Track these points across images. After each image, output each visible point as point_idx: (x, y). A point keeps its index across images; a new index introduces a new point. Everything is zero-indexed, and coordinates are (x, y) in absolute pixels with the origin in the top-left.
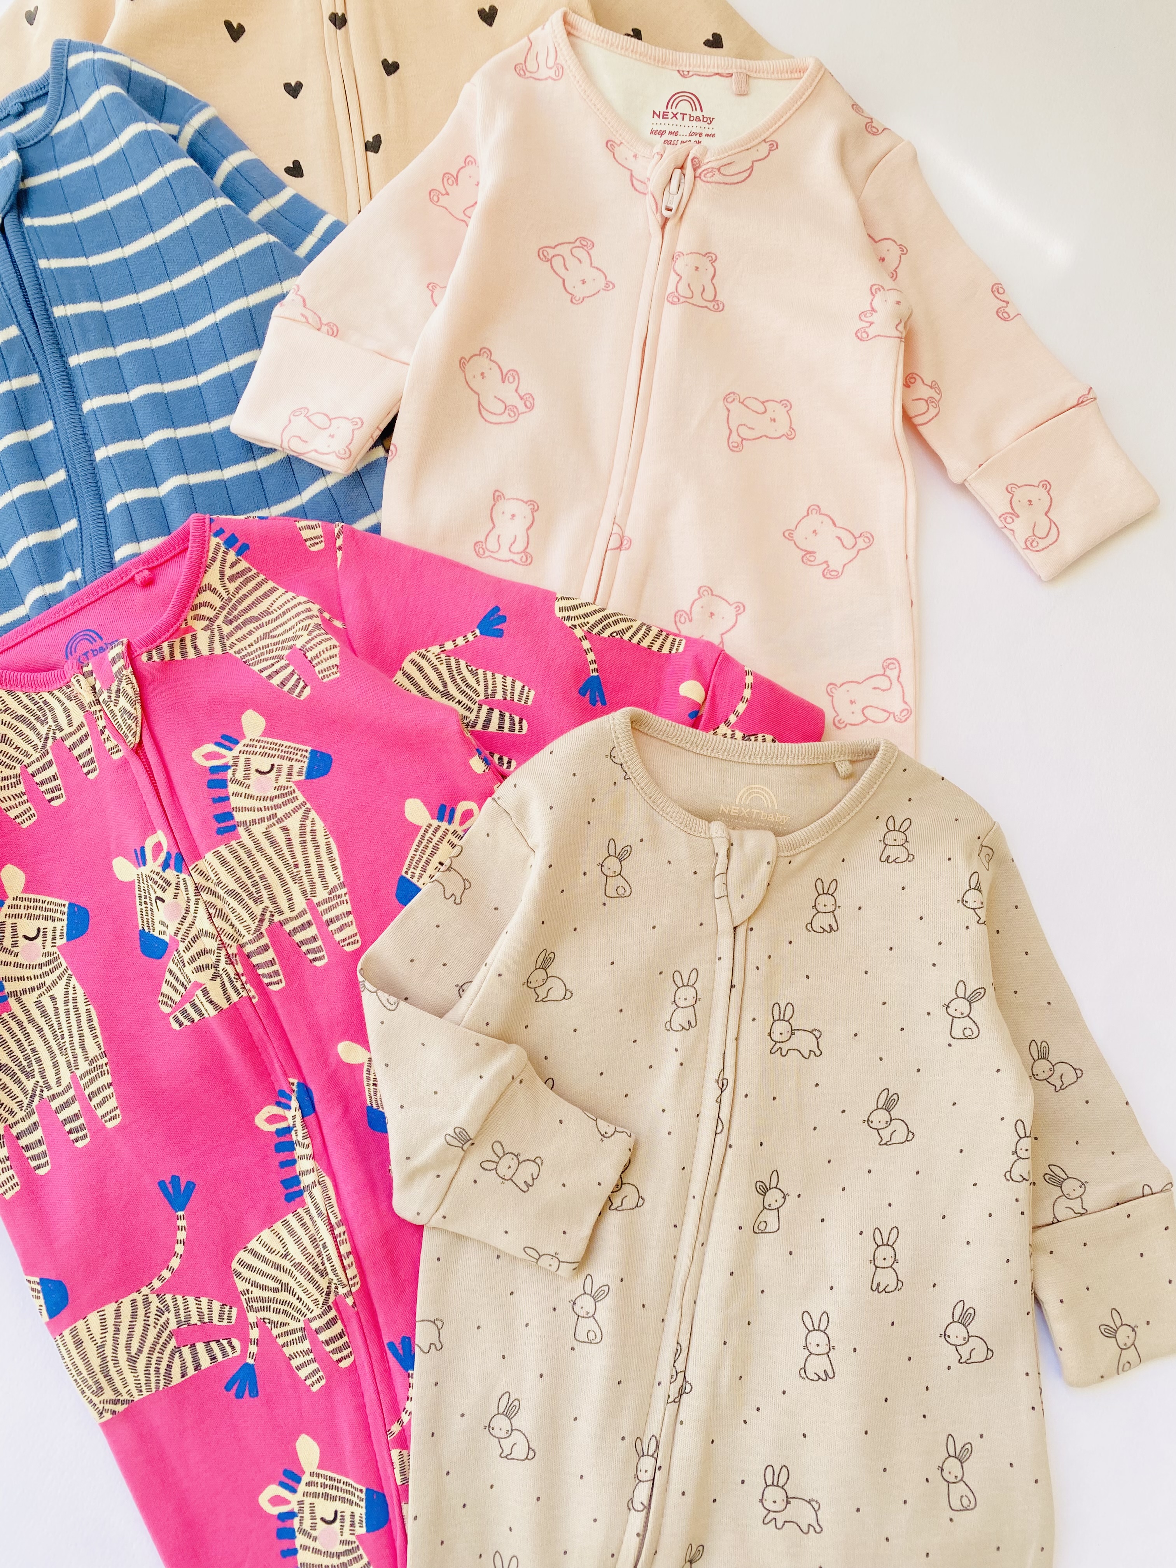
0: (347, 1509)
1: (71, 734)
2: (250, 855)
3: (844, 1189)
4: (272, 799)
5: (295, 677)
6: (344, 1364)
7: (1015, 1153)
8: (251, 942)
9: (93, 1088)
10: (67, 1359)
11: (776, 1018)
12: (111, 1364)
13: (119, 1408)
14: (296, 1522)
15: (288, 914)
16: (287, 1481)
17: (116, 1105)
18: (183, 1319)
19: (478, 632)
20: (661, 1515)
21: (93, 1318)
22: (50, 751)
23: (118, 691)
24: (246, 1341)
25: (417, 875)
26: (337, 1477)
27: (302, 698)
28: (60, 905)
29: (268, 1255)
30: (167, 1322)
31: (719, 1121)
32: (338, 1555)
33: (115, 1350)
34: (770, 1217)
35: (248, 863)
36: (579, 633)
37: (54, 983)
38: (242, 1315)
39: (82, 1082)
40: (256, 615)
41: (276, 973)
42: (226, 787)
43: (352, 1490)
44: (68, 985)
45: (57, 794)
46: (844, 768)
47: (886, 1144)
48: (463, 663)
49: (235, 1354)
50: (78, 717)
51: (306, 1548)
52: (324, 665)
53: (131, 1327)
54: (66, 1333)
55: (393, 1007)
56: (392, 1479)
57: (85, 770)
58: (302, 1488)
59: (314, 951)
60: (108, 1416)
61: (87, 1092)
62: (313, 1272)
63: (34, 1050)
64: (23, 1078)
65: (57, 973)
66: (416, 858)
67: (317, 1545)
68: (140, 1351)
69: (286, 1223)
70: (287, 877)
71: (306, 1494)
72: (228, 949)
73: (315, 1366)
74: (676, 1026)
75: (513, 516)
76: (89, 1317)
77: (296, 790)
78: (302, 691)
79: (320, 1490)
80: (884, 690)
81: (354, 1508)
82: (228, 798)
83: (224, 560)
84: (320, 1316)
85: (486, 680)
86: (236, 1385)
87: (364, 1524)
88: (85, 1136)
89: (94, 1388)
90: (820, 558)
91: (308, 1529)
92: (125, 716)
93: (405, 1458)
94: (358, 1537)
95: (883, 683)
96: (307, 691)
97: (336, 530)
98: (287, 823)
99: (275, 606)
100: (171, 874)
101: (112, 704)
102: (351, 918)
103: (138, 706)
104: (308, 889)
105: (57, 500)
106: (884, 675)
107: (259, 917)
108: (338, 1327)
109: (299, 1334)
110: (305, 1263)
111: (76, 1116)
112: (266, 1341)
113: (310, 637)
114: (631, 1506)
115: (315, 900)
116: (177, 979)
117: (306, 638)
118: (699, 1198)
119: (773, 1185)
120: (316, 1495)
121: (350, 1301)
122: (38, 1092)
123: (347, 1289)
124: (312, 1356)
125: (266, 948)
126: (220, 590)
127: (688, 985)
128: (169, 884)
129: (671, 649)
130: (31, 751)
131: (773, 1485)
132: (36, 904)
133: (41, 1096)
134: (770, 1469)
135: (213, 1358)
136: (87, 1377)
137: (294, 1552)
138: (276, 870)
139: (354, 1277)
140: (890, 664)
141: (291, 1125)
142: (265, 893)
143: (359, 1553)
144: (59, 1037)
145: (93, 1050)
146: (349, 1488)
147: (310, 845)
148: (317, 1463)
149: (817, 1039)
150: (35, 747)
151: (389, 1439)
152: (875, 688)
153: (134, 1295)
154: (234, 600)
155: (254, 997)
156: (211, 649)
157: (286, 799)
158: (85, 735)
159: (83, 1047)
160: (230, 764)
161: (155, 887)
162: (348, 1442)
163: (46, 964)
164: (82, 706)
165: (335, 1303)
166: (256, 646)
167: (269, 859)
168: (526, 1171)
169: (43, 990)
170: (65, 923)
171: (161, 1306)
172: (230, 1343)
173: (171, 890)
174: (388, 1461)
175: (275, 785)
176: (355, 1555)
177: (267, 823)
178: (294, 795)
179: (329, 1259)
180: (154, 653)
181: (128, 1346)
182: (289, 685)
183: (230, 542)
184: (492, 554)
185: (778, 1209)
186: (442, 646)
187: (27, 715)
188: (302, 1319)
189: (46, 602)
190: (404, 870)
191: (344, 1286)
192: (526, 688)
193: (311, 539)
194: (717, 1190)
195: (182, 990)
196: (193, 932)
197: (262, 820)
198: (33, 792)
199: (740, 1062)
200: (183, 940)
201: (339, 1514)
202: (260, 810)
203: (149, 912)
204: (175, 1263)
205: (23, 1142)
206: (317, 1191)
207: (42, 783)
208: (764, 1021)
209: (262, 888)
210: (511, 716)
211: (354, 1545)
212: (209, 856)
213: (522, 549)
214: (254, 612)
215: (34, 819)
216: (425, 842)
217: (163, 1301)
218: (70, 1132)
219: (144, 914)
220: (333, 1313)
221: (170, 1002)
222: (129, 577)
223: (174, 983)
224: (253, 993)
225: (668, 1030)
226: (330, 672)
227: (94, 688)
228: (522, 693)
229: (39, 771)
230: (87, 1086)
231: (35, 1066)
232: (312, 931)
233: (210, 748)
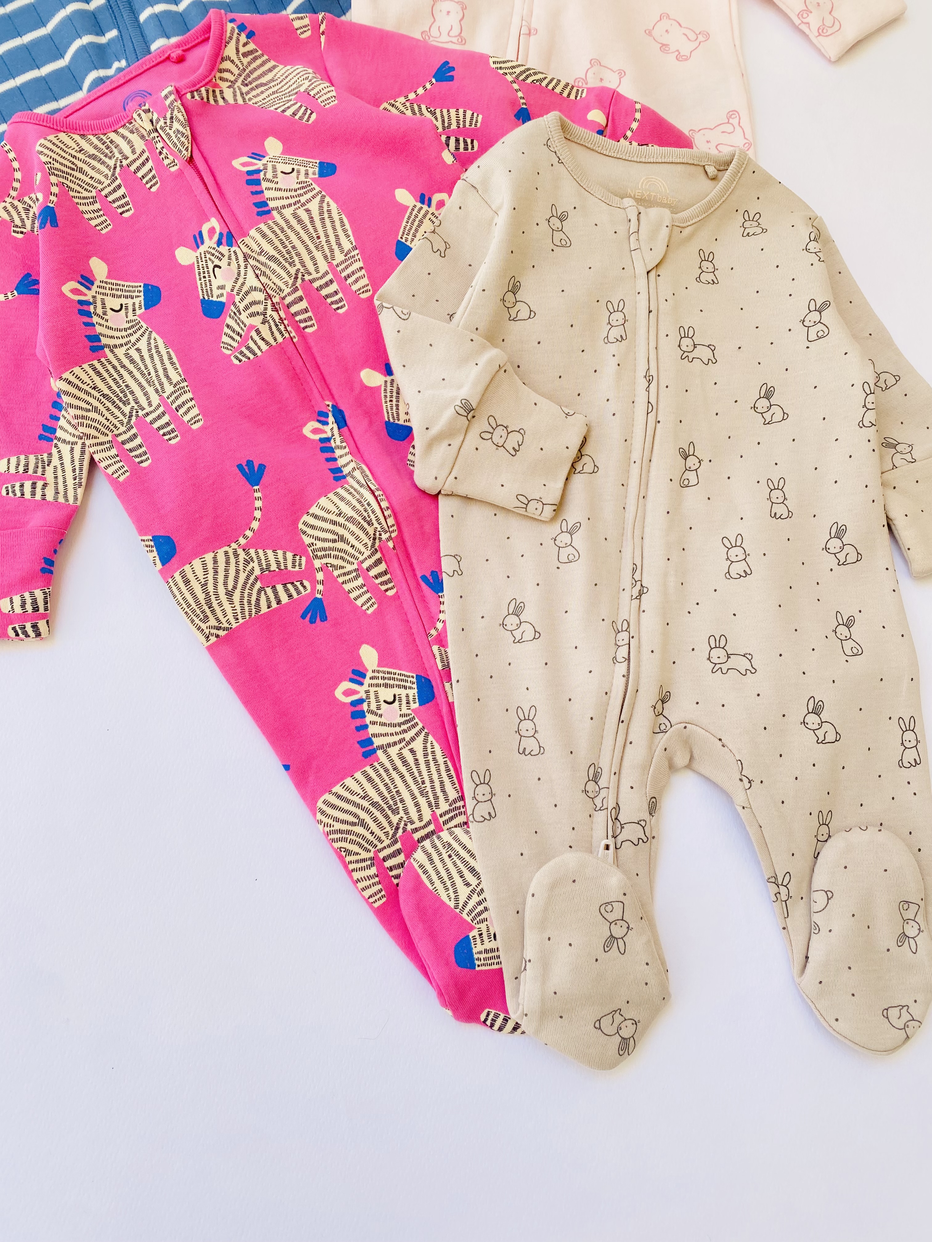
0: (403, 692)
1: (135, 160)
2: (283, 231)
3: (741, 457)
4: (296, 190)
5: (303, 108)
6: (390, 593)
7: (865, 406)
8: (289, 294)
9: (179, 402)
10: (178, 596)
11: (683, 336)
12: (213, 598)
13: (222, 633)
14: (365, 706)
15: (315, 275)
16: (355, 677)
17: (198, 412)
18: (264, 567)
19: (434, 81)
20: (638, 665)
21: (197, 563)
22: (118, 177)
23: (172, 118)
24: (314, 582)
25: (410, 239)
26: (393, 671)
27: (310, 122)
28: (136, 287)
29: (326, 515)
30: (253, 569)
31: (650, 405)
32: (400, 725)
33: (215, 586)
34: (692, 476)
35: (282, 236)
36: (509, 78)
37: (138, 340)
38: (309, 562)
39: (169, 401)
40: (265, 82)
41: (310, 319)
42: (260, 184)
43: (405, 678)
44: (149, 338)
45: (127, 208)
46: (711, 170)
47: (768, 423)
48: (423, 107)
49: (307, 592)
50: (139, 145)
51: (374, 723)
52: (325, 97)
53: (226, 570)
54: (177, 575)
55: (407, 317)
56: (435, 668)
57: (148, 186)
58: (367, 681)
59: (336, 302)
60: (213, 639)
61: (174, 407)
62: (362, 522)
63: (127, 386)
64: (121, 405)
65: (140, 333)
66: (408, 228)
67: (383, 720)
68: (235, 587)
69: (337, 494)
70: (312, 247)
71: (371, 685)
72: (273, 299)
73: (368, 595)
74: (611, 339)
75: (448, 12)
76: (194, 562)
77: (313, 183)
78: (309, 117)
79: (381, 682)
80: (729, 133)
81: (408, 691)
82: (262, 192)
83: (238, 40)
84: (370, 557)
85: (442, 116)
86: (310, 614)
87: (417, 700)
88: (177, 436)
89: (202, 616)
90: (673, 48)
91: (375, 709)
92: (179, 136)
93: (443, 653)
94: (413, 710)
95: (729, 128)
96: (314, 116)
97: (320, 18)
98: (308, 206)
99: (278, 76)
100: (224, 249)
101: (167, 128)
102: (363, 272)
103: (188, 128)
104: (329, 254)
105: (100, 17)
106: (728, 123)
107: (294, 276)
108: (382, 567)
109: (354, 574)
110: (355, 516)
111: (168, 424)
112: (330, 580)
113: (311, 83)
114: (615, 662)
115: (335, 263)
116: (234, 331)
117: (307, 83)
118: (639, 462)
119: (691, 453)
120: (378, 685)
121: (391, 544)
122: (134, 413)
123: (388, 535)
124: (365, 589)
125: (301, 299)
126: (237, 62)
127: (618, 311)
128: (223, 255)
129: (576, 97)
130: (103, 179)
131: (716, 647)
132: (117, 287)
133: (137, 416)
134: (712, 638)
135: (290, 596)
136: (196, 608)
137: (366, 727)
138: (303, 242)
139: (393, 525)
140: (732, 115)
141: (330, 436)
142: (296, 259)
143: (415, 721)
144: (147, 374)
145: (175, 378)
146: (403, 678)
147: (327, 221)
148: (377, 662)
149: (713, 351)
150: (106, 176)
151: (429, 639)
152: (723, 132)
153: (226, 548)
154: (247, 71)
155: (294, 337)
156: (235, 100)
157: (306, 189)
158: (147, 159)
159: (167, 377)
160: (262, 168)
161: (212, 258)
162: (399, 646)
163: (129, 328)
164: (142, 137)
165: (380, 546)
166: (268, 99)
167: (297, 234)
168: (515, 439)
169: (130, 345)
170: (142, 298)
171: (247, 558)
172: (302, 584)
173: (225, 260)
174: (431, 655)
175: (297, 181)
176: (413, 723)
177: (293, 207)
178: (312, 187)
179: (373, 512)
180: (195, 93)
181: (225, 584)
182: (300, 114)
183: (242, 28)
184: (436, 39)
185: (696, 470)
186: (406, 97)
187: (97, 154)
188: (356, 562)
189: (101, 80)
190: (400, 236)
191: (386, 532)
192: (475, 115)
193: (301, 28)
194: (651, 457)
195: (237, 338)
196: (245, 289)
197: (290, 205)
198: (107, 209)
199: (661, 365)
200: (238, 294)
201: (397, 697)
202: (287, 198)
203: (208, 284)
204: (255, 525)
205: (128, 446)
206: (357, 474)
207: (114, 201)
208: (674, 337)
209: (294, 255)
210: (464, 139)
211: (411, 716)
212: (253, 232)
213: (457, 34)
214: (263, 80)
215: (110, 227)
216: (413, 217)
217: (248, 554)
218: (164, 435)
219: (204, 286)
220: (378, 555)
221: (229, 347)
222: (166, 55)
223: (232, 334)
224: (293, 334)
225: (607, 343)
226: (330, 101)
227: (151, 121)
228: (472, 119)
229: (110, 193)
230: (173, 402)
231: (130, 396)
232: (334, 287)
233: (245, 159)
